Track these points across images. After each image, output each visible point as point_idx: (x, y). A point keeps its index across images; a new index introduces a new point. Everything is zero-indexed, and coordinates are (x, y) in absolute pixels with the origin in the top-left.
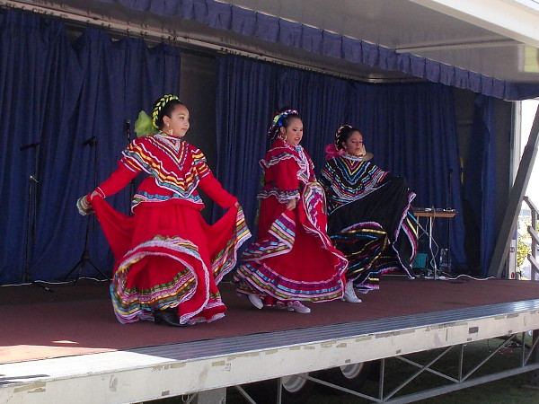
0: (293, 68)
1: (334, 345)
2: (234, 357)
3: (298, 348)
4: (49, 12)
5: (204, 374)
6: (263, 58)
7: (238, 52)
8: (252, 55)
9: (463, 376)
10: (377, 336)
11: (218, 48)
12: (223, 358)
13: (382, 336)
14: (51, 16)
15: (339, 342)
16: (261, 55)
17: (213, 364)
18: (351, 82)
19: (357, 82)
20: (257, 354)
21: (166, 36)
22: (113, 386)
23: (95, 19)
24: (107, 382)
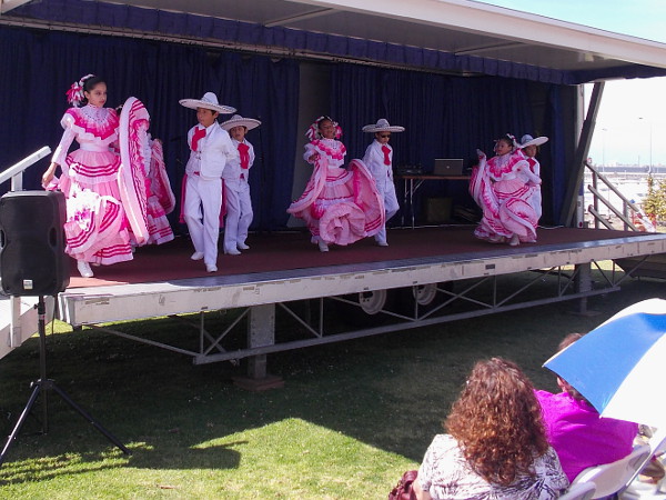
0: (395, 69)
1: (353, 277)
2: (262, 284)
3: (320, 278)
4: (193, 42)
5: (237, 295)
6: (368, 63)
7: (347, 61)
8: (358, 62)
9: (497, 303)
10: (393, 271)
11: (331, 58)
12: (253, 284)
13: (398, 270)
14: (195, 45)
15: (357, 275)
17: (245, 289)
18: (447, 77)
20: (282, 282)
21: (287, 53)
22: (162, 302)
23: (229, 44)
24: (157, 298)
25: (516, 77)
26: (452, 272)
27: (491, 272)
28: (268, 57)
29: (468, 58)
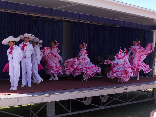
0: (95, 24)
1: (81, 93)
2: (51, 95)
3: (70, 93)
4: (28, 14)
5: (43, 98)
6: (86, 22)
7: (79, 21)
8: (83, 22)
9: (128, 101)
10: (94, 90)
11: (74, 20)
12: (48, 95)
13: (96, 90)
15: (83, 92)
16: (85, 22)
17: (45, 96)
19: (113, 27)
20: (58, 94)
21: (59, 18)
22: (18, 101)
23: (40, 15)
24: (16, 99)
25: (134, 27)
26: (114, 91)
27: (126, 91)
28: (52, 20)
29: (119, 21)
